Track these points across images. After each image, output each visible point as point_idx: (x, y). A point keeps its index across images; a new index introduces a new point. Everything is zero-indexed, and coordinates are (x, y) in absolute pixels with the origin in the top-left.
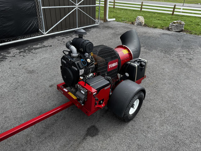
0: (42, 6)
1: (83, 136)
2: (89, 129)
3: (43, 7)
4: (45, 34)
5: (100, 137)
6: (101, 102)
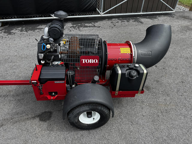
1: (36, 115)
2: (45, 112)
4: (102, 14)
5: (45, 125)
6: (53, 94)
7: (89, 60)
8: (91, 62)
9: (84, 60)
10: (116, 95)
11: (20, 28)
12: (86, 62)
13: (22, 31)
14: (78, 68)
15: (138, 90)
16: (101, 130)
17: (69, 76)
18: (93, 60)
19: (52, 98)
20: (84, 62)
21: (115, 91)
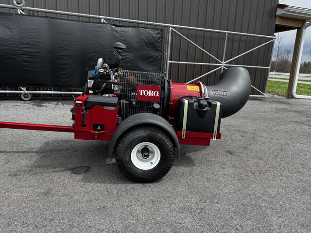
0: (170, 60)
3: (170, 62)
6: (99, 128)
7: (148, 92)
8: (150, 95)
9: (141, 91)
10: (182, 138)
11: (55, 103)
12: (144, 94)
13: (56, 104)
14: (134, 103)
15: (213, 132)
16: (162, 184)
17: (123, 104)
18: (153, 92)
19: (97, 132)
20: (141, 94)
21: (182, 131)
